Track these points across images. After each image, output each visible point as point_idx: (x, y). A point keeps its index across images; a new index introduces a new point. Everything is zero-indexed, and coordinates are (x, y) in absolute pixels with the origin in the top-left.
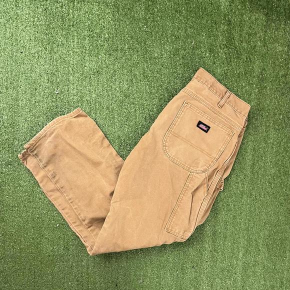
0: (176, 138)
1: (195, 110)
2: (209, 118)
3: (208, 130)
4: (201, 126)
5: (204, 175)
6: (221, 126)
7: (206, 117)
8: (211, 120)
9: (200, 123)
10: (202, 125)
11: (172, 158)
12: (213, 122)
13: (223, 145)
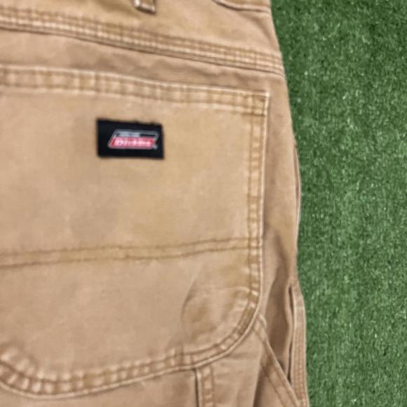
0: (27, 271)
1: (39, 79)
2: (131, 88)
3: (160, 142)
4: (121, 140)
5: (257, 345)
6: (203, 95)
7: (116, 85)
8: (147, 90)
9: (106, 128)
10: (125, 134)
11: (73, 380)
12: (158, 92)
13: (251, 170)
